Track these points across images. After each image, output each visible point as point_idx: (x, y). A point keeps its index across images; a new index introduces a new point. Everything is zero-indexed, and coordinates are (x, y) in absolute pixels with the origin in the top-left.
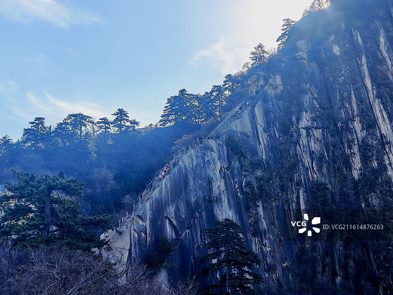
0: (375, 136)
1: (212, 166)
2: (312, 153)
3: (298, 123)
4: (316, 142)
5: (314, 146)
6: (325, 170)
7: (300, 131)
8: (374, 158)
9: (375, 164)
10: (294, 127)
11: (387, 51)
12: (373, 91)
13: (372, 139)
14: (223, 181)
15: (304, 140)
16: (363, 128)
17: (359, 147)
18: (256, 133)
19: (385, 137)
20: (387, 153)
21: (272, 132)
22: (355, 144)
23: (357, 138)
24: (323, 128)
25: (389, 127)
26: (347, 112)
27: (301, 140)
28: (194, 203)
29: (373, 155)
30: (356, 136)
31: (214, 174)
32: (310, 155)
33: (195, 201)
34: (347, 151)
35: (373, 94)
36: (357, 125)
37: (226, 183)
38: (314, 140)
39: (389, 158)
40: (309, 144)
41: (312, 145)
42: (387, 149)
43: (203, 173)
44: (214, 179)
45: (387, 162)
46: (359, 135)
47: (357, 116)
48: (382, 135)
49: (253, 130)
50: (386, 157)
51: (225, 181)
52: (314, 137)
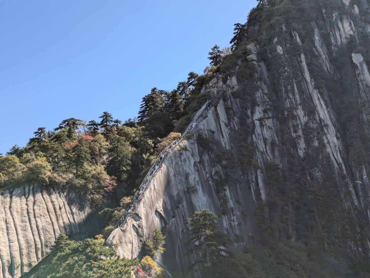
0: (315, 121)
1: (188, 163)
2: (265, 140)
3: (252, 116)
4: (268, 130)
5: (267, 134)
6: (277, 153)
7: (254, 123)
8: (316, 138)
9: (316, 144)
10: (250, 119)
11: (321, 47)
12: (311, 83)
13: (313, 123)
14: (197, 174)
15: (258, 129)
16: (305, 115)
17: (303, 130)
18: (219, 128)
19: (323, 121)
20: (325, 134)
21: (232, 126)
22: (299, 129)
23: (301, 123)
24: (273, 117)
25: (326, 112)
26: (291, 102)
27: (255, 130)
28: (176, 196)
29: (314, 136)
30: (300, 122)
31: (190, 169)
32: (264, 141)
33: (177, 194)
34: (294, 135)
35: (312, 85)
36: (300, 112)
37: (199, 175)
38: (266, 128)
39: (327, 138)
40: (262, 132)
41: (265, 133)
42: (326, 131)
43: (181, 170)
44: (190, 173)
45: (326, 141)
46: (302, 121)
47: (300, 105)
48: (320, 120)
49: (217, 127)
50: (324, 137)
51: (199, 173)
52: (266, 126)
